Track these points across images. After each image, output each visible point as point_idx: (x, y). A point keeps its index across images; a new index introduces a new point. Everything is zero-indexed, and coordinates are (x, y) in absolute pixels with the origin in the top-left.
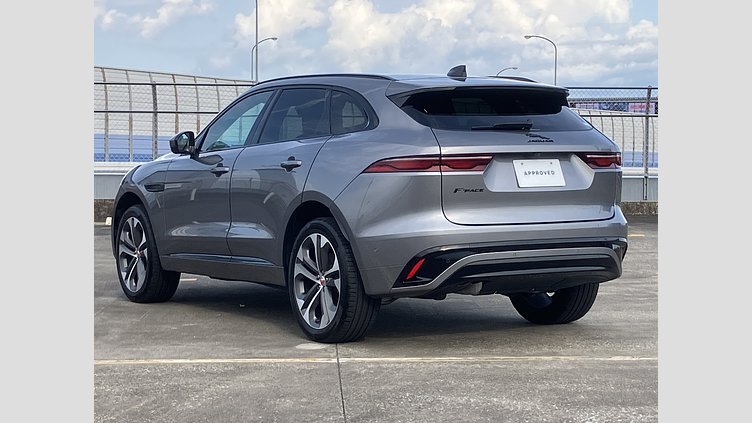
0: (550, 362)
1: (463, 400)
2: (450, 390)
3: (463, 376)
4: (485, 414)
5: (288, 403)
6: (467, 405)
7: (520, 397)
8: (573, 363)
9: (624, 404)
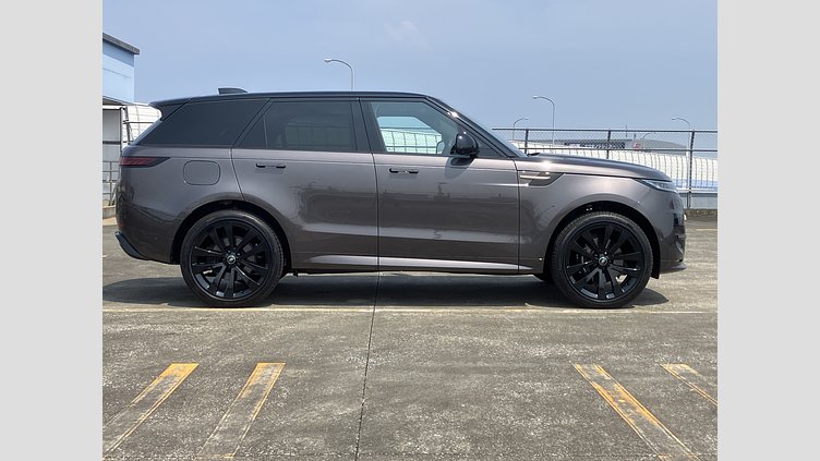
0: (520, 314)
1: (452, 339)
2: (445, 332)
3: (457, 322)
4: (467, 348)
5: (333, 338)
6: (456, 343)
7: (493, 336)
8: (535, 314)
9: (565, 343)
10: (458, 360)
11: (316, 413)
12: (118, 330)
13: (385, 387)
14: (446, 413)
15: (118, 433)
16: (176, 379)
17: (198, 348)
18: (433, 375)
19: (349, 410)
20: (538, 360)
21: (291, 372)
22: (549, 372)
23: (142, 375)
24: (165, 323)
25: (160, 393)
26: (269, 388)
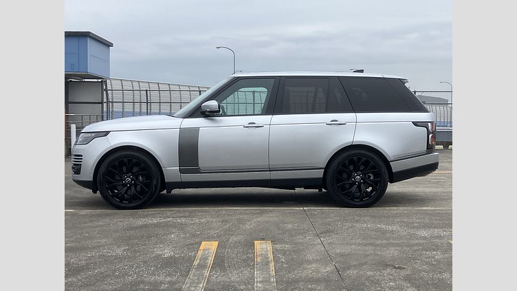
1: (364, 226)
2: (357, 221)
4: (376, 231)
5: (290, 226)
6: (367, 228)
7: (389, 224)
9: (435, 228)
10: (375, 238)
11: (310, 270)
12: (155, 222)
13: (342, 255)
14: (389, 270)
15: (198, 283)
16: (211, 251)
17: (212, 232)
18: (367, 248)
19: (328, 269)
20: (425, 238)
21: (278, 246)
22: (437, 246)
23: (189, 249)
24: (182, 217)
25: (206, 259)
26: (271, 256)
